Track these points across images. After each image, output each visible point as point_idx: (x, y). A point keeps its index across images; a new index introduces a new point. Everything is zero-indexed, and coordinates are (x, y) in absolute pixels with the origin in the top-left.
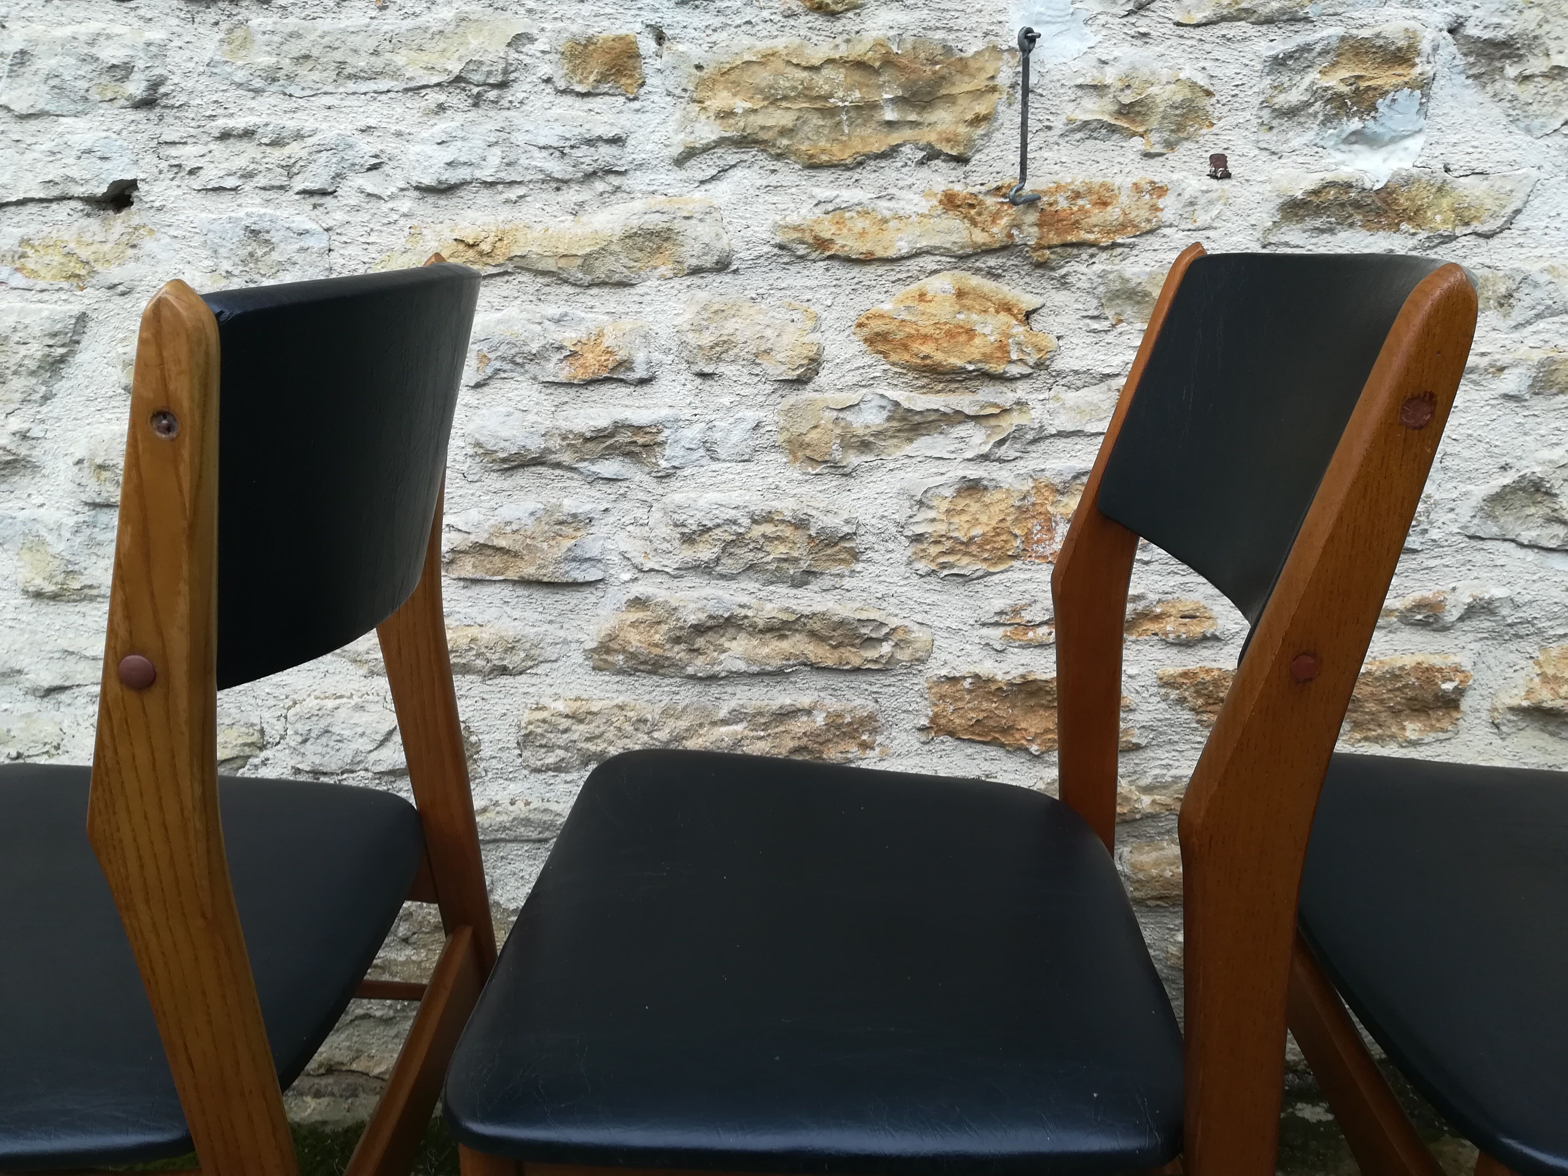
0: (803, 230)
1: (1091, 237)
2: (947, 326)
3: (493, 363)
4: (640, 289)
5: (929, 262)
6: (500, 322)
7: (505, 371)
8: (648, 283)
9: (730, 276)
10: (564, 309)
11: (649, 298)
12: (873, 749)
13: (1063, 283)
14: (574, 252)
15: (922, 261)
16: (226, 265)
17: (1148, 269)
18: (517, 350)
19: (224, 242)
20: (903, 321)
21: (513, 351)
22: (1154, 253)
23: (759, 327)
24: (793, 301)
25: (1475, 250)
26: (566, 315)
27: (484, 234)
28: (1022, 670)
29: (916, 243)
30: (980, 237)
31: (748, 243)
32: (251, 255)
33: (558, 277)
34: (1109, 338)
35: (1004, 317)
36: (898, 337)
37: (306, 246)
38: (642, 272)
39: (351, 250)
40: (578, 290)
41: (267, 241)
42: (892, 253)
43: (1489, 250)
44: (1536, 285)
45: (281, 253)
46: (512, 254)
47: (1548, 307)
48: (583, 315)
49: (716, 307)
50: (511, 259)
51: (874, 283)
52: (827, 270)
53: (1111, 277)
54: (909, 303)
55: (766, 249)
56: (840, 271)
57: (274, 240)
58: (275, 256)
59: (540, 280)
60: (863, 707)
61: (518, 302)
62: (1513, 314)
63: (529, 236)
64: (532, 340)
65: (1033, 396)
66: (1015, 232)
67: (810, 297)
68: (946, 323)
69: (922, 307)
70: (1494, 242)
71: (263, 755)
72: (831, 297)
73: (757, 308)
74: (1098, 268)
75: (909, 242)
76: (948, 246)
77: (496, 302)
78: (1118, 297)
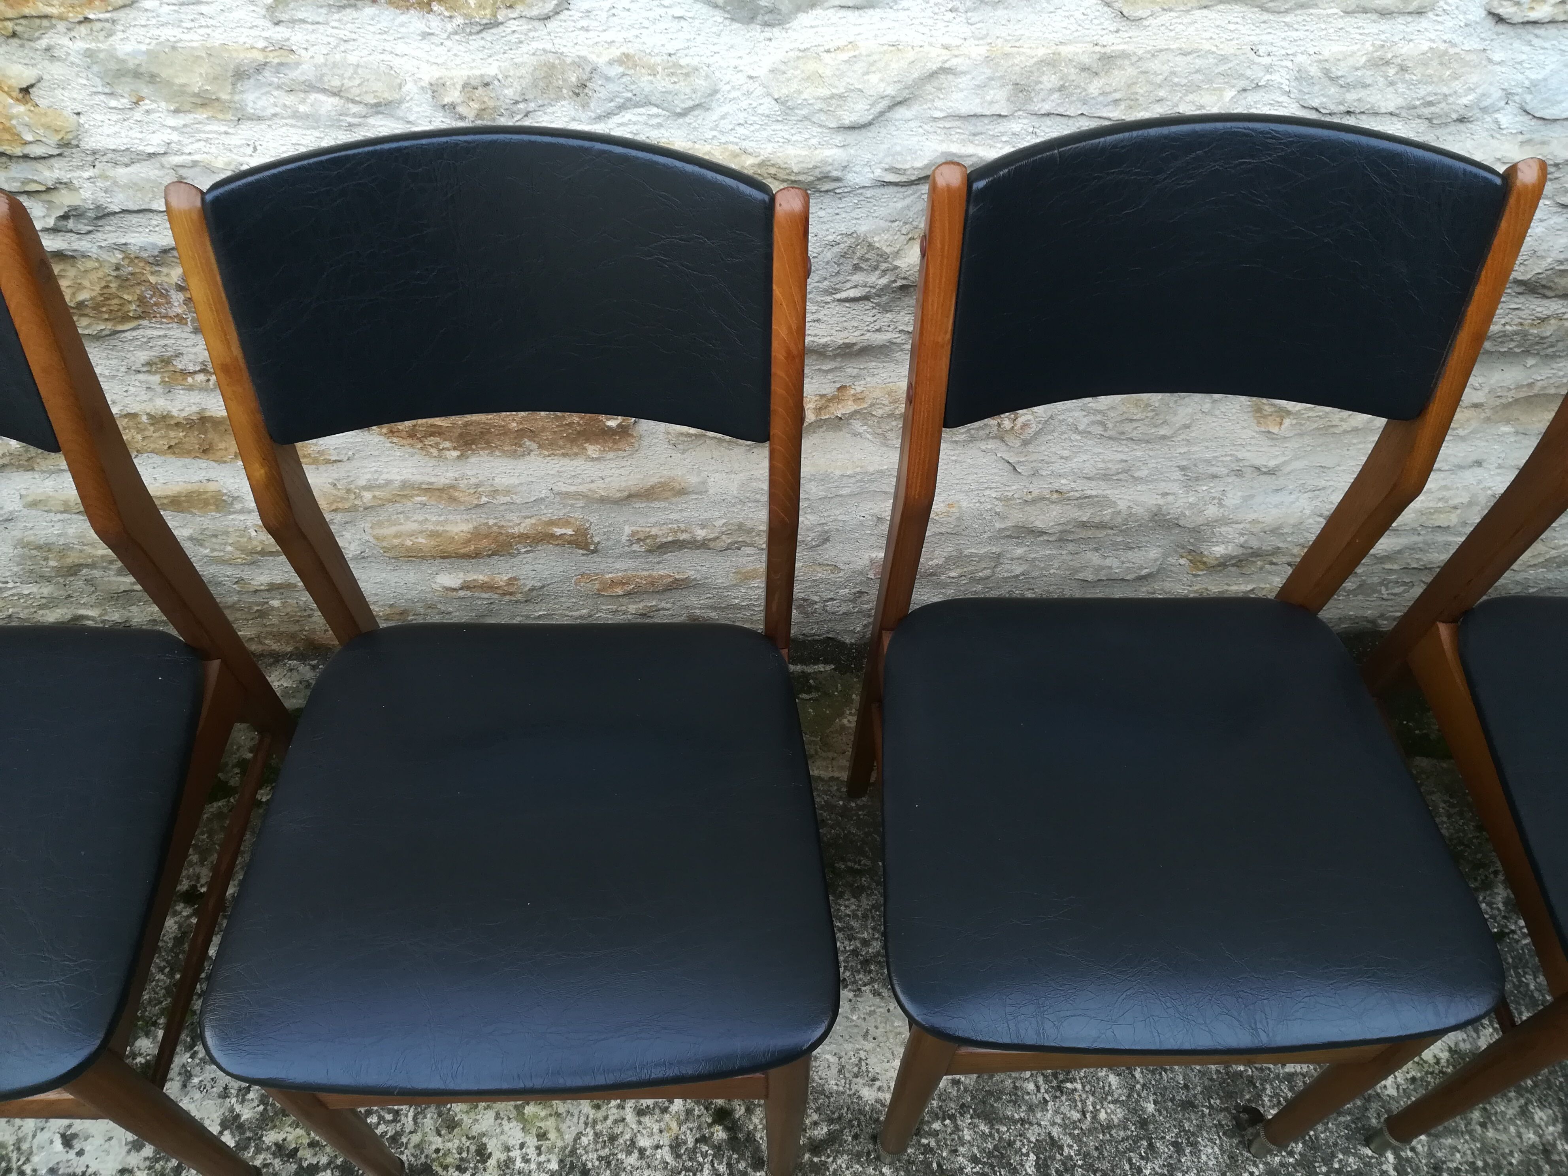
13: (51, 55)
25: (531, 34)
34: (136, 116)
43: (549, 34)
44: (608, 79)
47: (630, 100)
62: (592, 105)
65: (75, 174)
70: (552, 25)
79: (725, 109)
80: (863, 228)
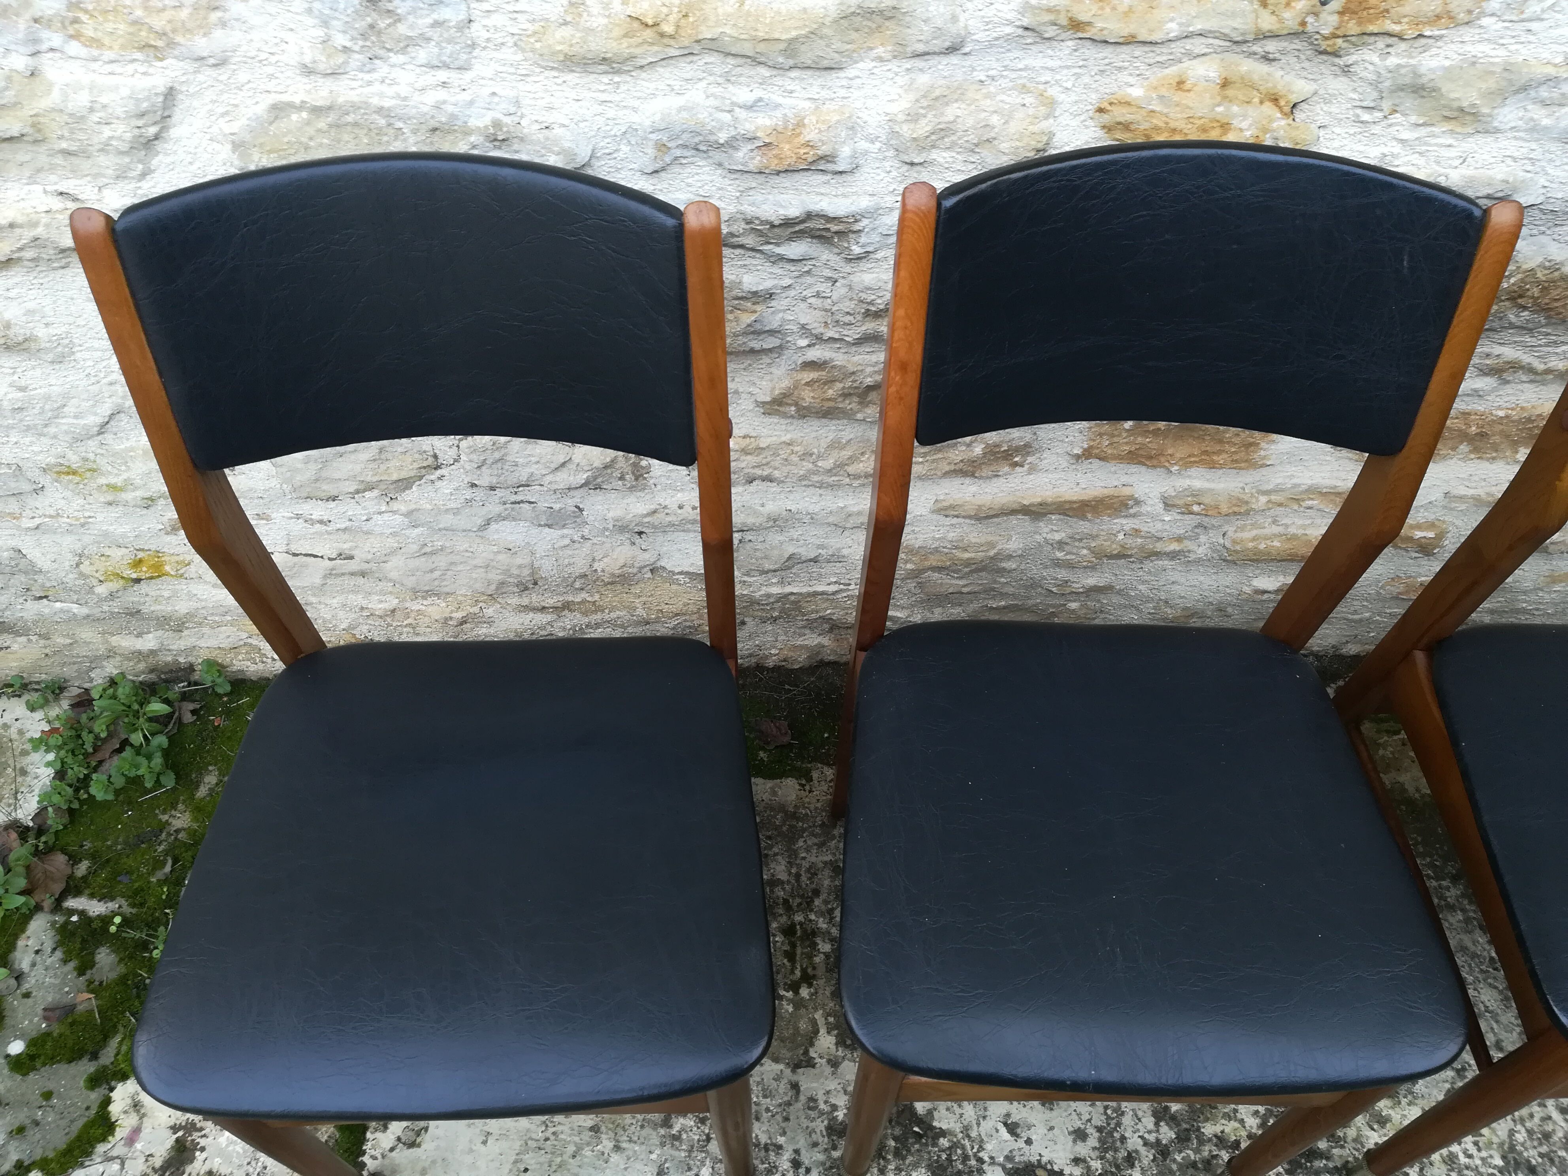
0: (1058, 12)
1: (1396, 28)
2: (1202, 121)
3: (673, 151)
4: (851, 72)
5: (1198, 45)
6: (681, 109)
7: (685, 157)
8: (861, 65)
9: (960, 57)
10: (758, 93)
11: (858, 81)
12: (1022, 466)
13: (1346, 70)
14: (777, 36)
15: (1188, 44)
16: (341, 40)
17: (1447, 63)
18: (701, 138)
19: (337, 14)
20: (1153, 111)
21: (697, 140)
22: (1461, 46)
23: (984, 115)
24: (1028, 84)
26: (760, 100)
27: (665, 10)
29: (1189, 26)
30: (1267, 22)
31: (988, 23)
32: (372, 27)
33: (755, 61)
34: (1376, 129)
35: (1268, 109)
36: (1142, 127)
37: (441, 19)
38: (855, 55)
39: (495, 20)
40: (775, 72)
41: (389, 11)
42: (1156, 37)
45: (412, 27)
46: (700, 37)
48: (780, 100)
49: (937, 93)
50: (698, 41)
51: (1127, 64)
52: (1075, 50)
53: (1403, 71)
54: (1164, 92)
55: (1008, 30)
56: (1091, 52)
57: (399, 11)
58: (402, 29)
59: (731, 61)
60: (1021, 438)
61: (703, 84)
63: (720, 11)
64: (720, 129)
66: (1310, 19)
67: (1049, 79)
68: (1201, 118)
69: (1178, 97)
71: (439, 473)
72: (1073, 78)
73: (984, 91)
74: (1392, 61)
75: (1180, 24)
76: (1226, 31)
77: (677, 85)
78: (1402, 90)
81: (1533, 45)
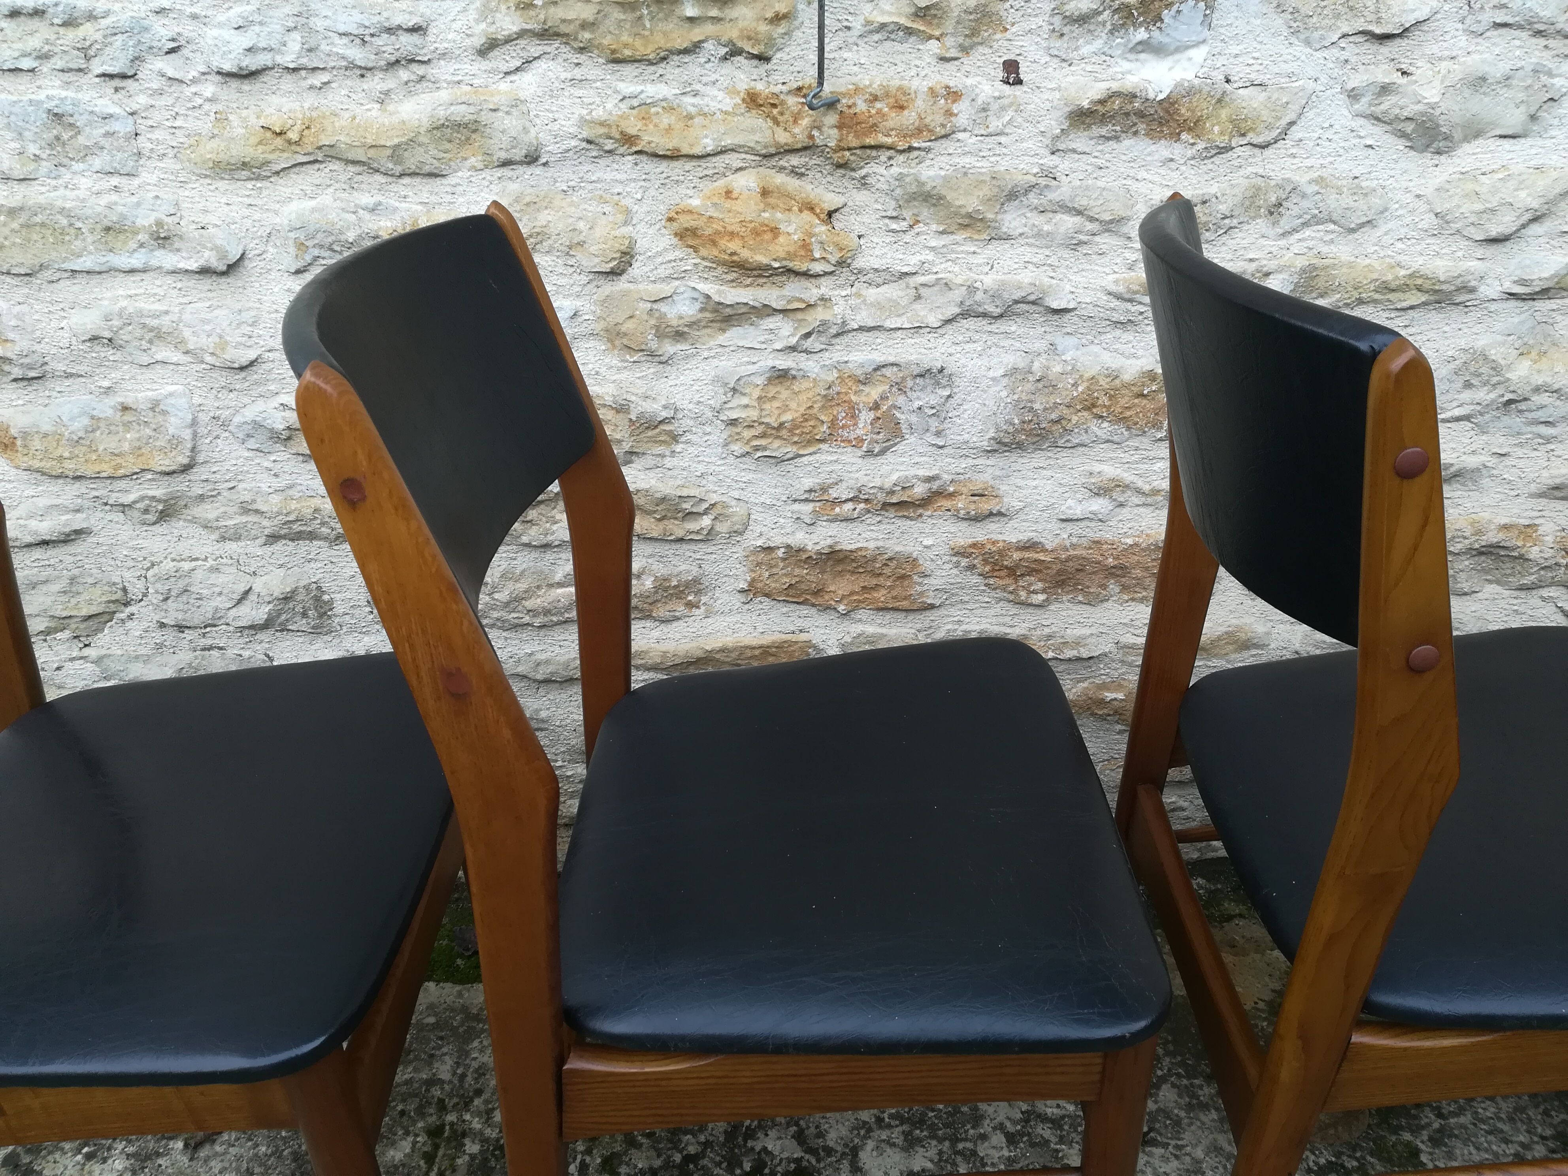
0: (609, 126)
1: (889, 141)
2: (753, 225)
3: (311, 250)
4: (452, 180)
5: (736, 161)
6: (313, 210)
7: (324, 258)
8: (460, 174)
9: (541, 168)
10: (378, 198)
11: (461, 188)
12: (699, 607)
13: (864, 183)
14: (382, 143)
15: (727, 158)
16: (33, 149)
17: (943, 173)
18: (333, 238)
19: (28, 126)
20: (711, 217)
21: (330, 240)
22: (949, 157)
23: (570, 220)
24: (604, 196)
25: (1250, 160)
26: (380, 203)
27: (290, 122)
28: (829, 542)
29: (720, 141)
30: (783, 137)
31: (555, 137)
32: (57, 138)
33: (369, 167)
34: (907, 238)
35: (807, 216)
36: (706, 233)
37: (112, 131)
38: (452, 163)
39: (158, 135)
40: (390, 179)
41: (71, 125)
42: (697, 150)
43: (1263, 160)
44: (1304, 196)
45: (88, 138)
46: (321, 144)
47: (1314, 216)
48: (397, 204)
49: (528, 199)
50: (320, 148)
51: (682, 178)
52: (636, 164)
53: (908, 180)
54: (715, 200)
55: (574, 143)
56: (648, 165)
57: (78, 124)
58: (81, 139)
59: (352, 168)
60: (685, 571)
61: (331, 190)
62: (1282, 223)
63: (337, 124)
64: (348, 229)
65: (836, 293)
66: (815, 133)
67: (620, 190)
68: (751, 222)
69: (728, 204)
70: (1268, 152)
71: (129, 610)
72: (641, 191)
73: (568, 200)
74: (895, 170)
75: (714, 140)
76: (752, 145)
77: (309, 189)
78: (914, 199)
79: (1390, 225)
80: (1480, 343)
81: (1008, 158)
